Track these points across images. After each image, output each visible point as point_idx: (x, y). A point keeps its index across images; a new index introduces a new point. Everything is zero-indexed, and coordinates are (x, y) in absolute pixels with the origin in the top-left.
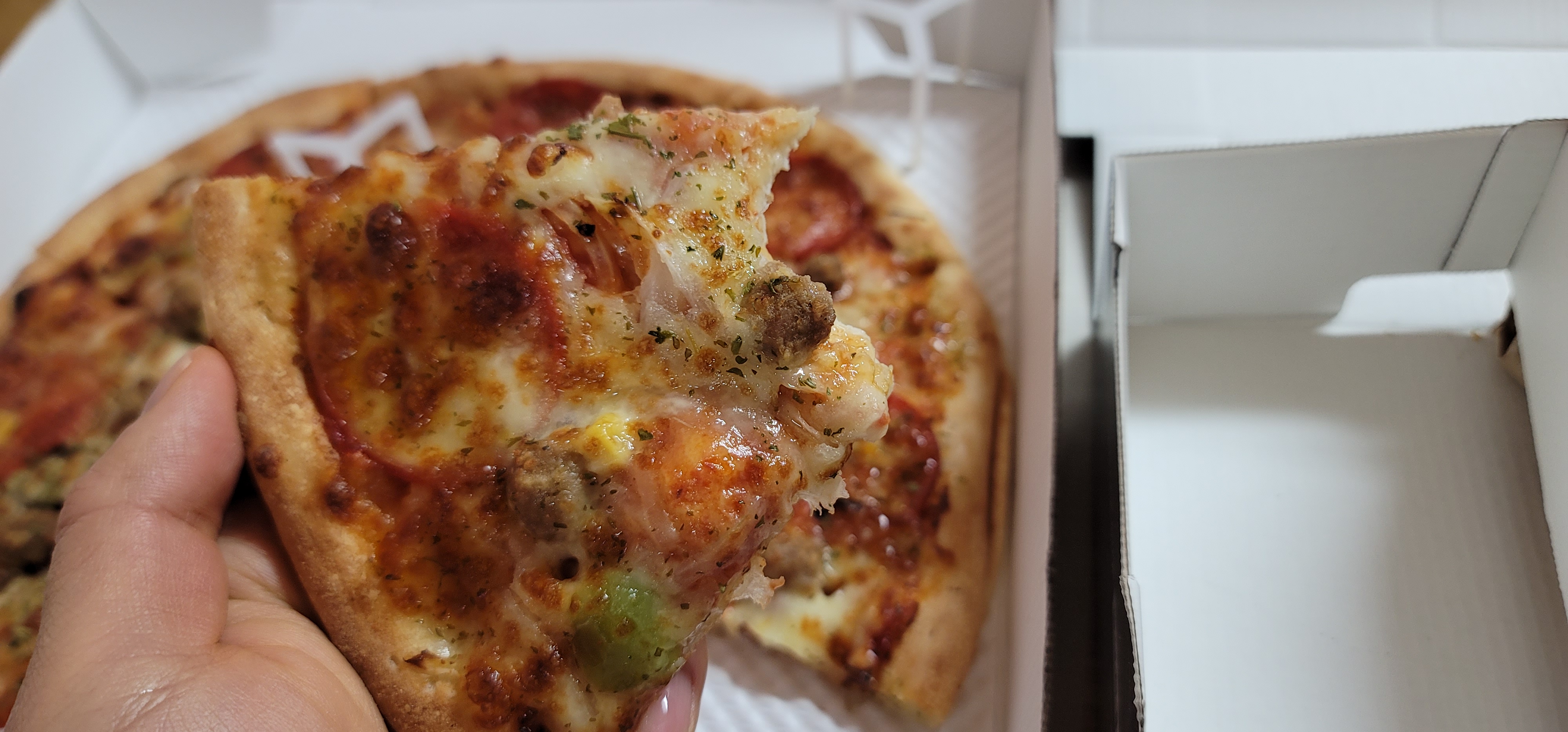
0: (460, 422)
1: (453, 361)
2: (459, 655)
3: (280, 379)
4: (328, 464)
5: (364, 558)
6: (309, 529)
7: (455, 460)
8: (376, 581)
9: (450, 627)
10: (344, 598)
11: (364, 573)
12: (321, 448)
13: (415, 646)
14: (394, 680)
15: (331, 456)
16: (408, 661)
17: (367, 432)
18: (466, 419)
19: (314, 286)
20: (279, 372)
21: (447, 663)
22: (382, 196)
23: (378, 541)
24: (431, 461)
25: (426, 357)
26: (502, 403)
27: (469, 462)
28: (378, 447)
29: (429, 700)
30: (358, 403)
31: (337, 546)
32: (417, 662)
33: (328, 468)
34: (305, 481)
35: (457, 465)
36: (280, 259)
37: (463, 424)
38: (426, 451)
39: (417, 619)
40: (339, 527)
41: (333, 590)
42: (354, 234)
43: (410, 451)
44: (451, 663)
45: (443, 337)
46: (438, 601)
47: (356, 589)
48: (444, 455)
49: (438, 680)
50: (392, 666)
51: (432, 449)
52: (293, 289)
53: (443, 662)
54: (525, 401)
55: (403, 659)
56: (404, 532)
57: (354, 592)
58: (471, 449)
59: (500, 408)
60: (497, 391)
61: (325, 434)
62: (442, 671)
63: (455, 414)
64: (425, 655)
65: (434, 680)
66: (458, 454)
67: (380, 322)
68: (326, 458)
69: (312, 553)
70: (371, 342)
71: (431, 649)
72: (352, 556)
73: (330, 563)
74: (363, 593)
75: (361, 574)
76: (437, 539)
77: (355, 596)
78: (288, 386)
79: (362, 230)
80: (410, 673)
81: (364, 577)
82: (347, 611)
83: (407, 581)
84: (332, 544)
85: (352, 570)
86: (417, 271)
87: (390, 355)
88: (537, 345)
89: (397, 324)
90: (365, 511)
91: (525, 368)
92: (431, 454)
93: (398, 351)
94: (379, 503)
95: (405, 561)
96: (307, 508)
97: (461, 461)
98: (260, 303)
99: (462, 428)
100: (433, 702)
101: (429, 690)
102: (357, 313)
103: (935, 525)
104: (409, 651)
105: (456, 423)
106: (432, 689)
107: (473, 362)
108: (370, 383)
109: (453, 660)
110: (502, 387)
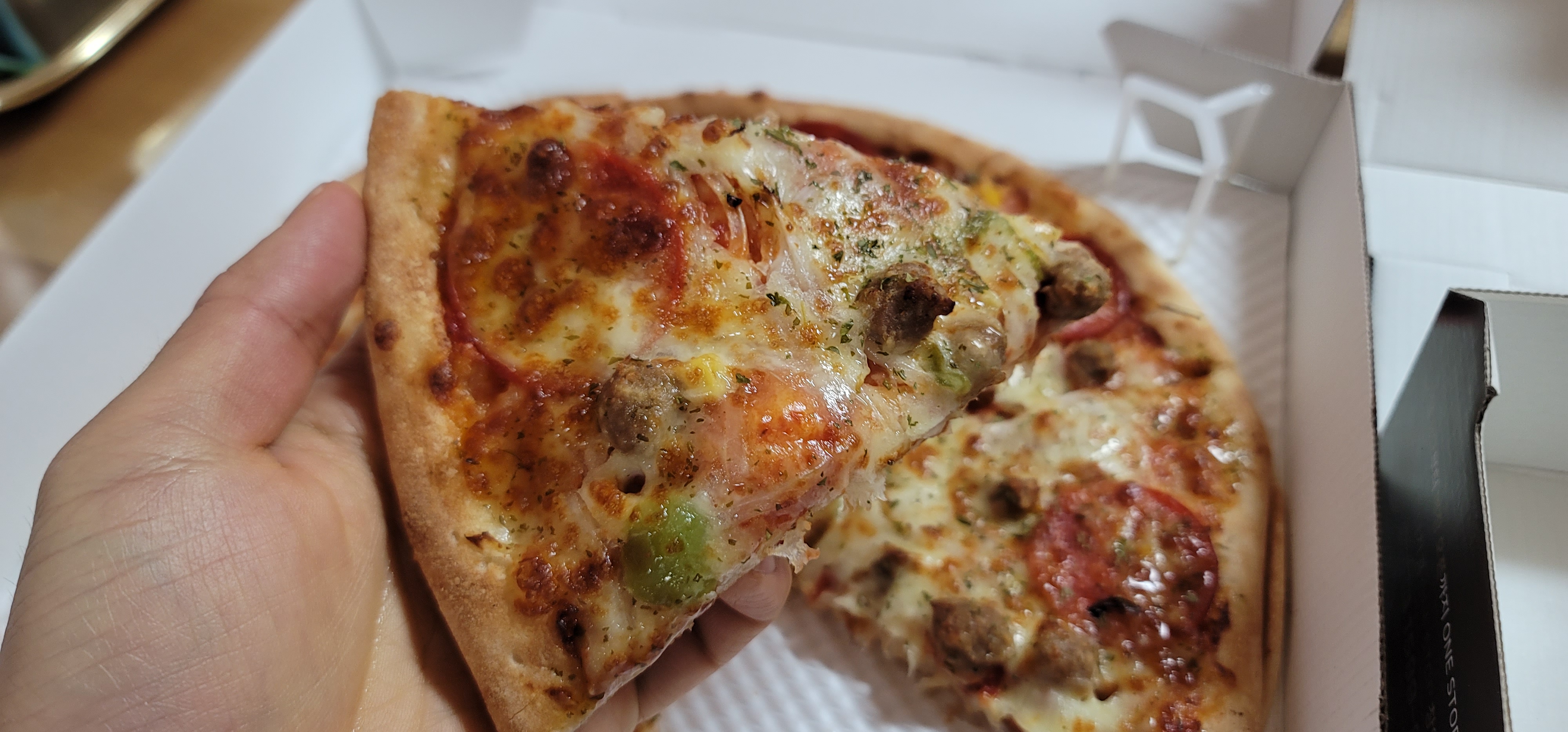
0: (568, 336)
1: (577, 282)
2: (516, 545)
3: (415, 268)
4: (439, 348)
5: (450, 439)
6: (407, 403)
7: (554, 368)
8: (457, 462)
9: (513, 519)
10: (424, 470)
11: (447, 453)
12: (436, 334)
13: (478, 527)
14: (451, 553)
15: (444, 343)
16: (468, 538)
17: (482, 329)
18: (575, 334)
19: (468, 194)
20: (416, 262)
21: (504, 548)
22: (551, 133)
23: (466, 428)
24: (534, 366)
25: (554, 275)
26: (612, 325)
27: (567, 372)
28: (488, 344)
29: (479, 577)
30: (481, 302)
31: (429, 423)
32: (476, 540)
33: (438, 353)
34: (415, 360)
35: (557, 373)
36: (442, 167)
37: (571, 338)
38: (531, 355)
39: (485, 503)
40: (435, 407)
41: (416, 462)
42: (516, 157)
43: (517, 353)
44: (507, 548)
45: (574, 260)
46: (508, 492)
47: (437, 465)
48: (548, 363)
49: (490, 562)
50: (453, 541)
51: (537, 355)
52: (446, 195)
53: (500, 546)
54: (634, 328)
55: (465, 535)
56: (494, 423)
57: (434, 467)
58: (573, 361)
59: (610, 329)
60: (611, 315)
61: (443, 324)
62: (497, 554)
63: (566, 328)
64: (485, 535)
65: (488, 560)
66: (560, 363)
67: (521, 237)
68: (439, 344)
69: (404, 424)
70: (507, 252)
71: (491, 532)
72: (440, 435)
73: (419, 437)
74: (442, 470)
75: (444, 453)
76: (521, 435)
77: (434, 470)
78: (420, 275)
79: (525, 156)
80: (468, 550)
81: (446, 455)
82: (423, 482)
83: (486, 468)
84: (424, 420)
85: (437, 447)
86: (565, 199)
87: (521, 266)
88: (657, 283)
89: (534, 241)
90: (462, 398)
91: (642, 300)
92: (535, 358)
93: (529, 263)
94: (475, 396)
95: (486, 450)
96: (411, 383)
97: (561, 370)
98: (414, 200)
99: (569, 341)
100: (482, 580)
101: (481, 568)
102: (502, 225)
103: (1215, 643)
104: (471, 530)
105: (565, 336)
106: (483, 568)
107: (595, 286)
108: (496, 286)
109: (509, 546)
110: (616, 312)
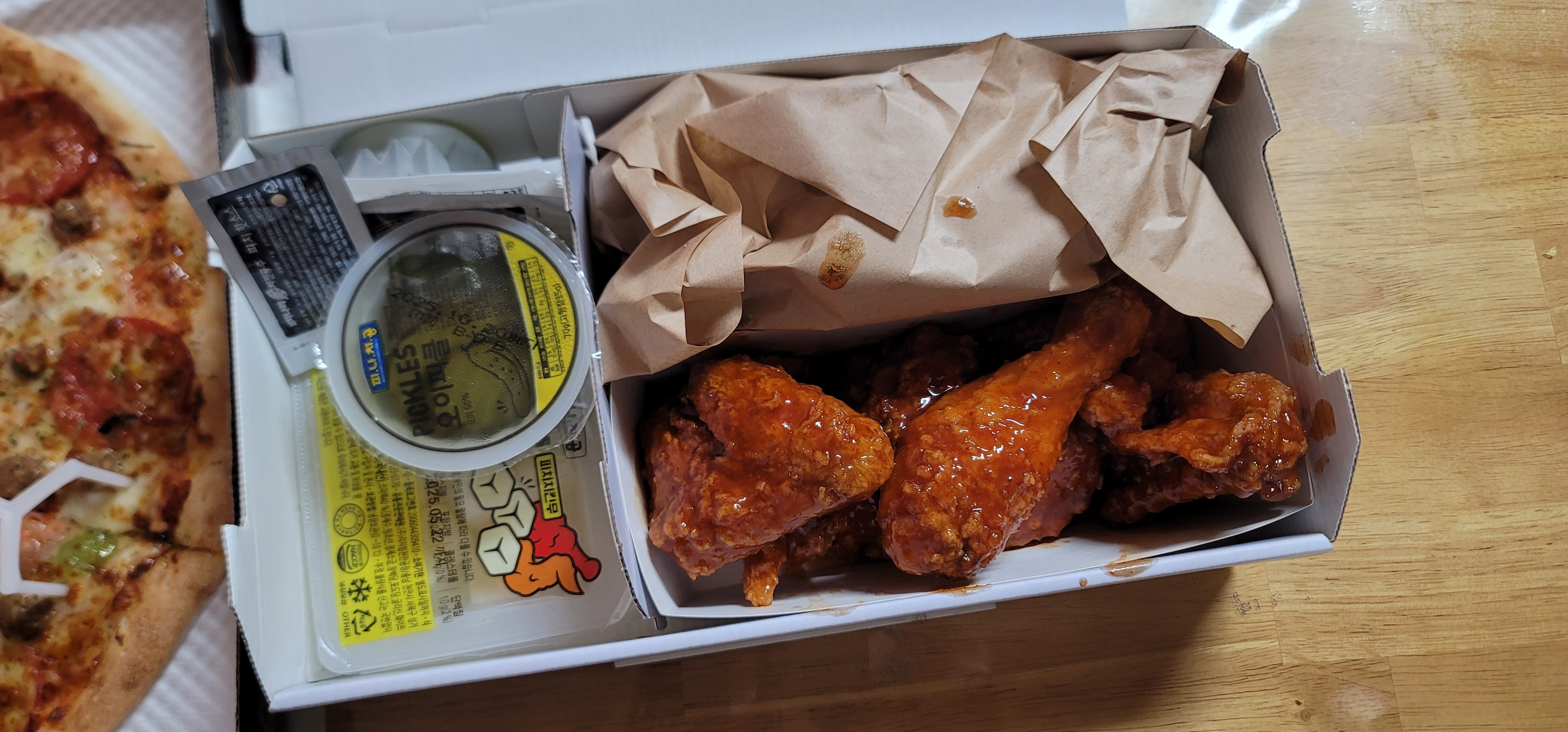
103: (195, 418)
